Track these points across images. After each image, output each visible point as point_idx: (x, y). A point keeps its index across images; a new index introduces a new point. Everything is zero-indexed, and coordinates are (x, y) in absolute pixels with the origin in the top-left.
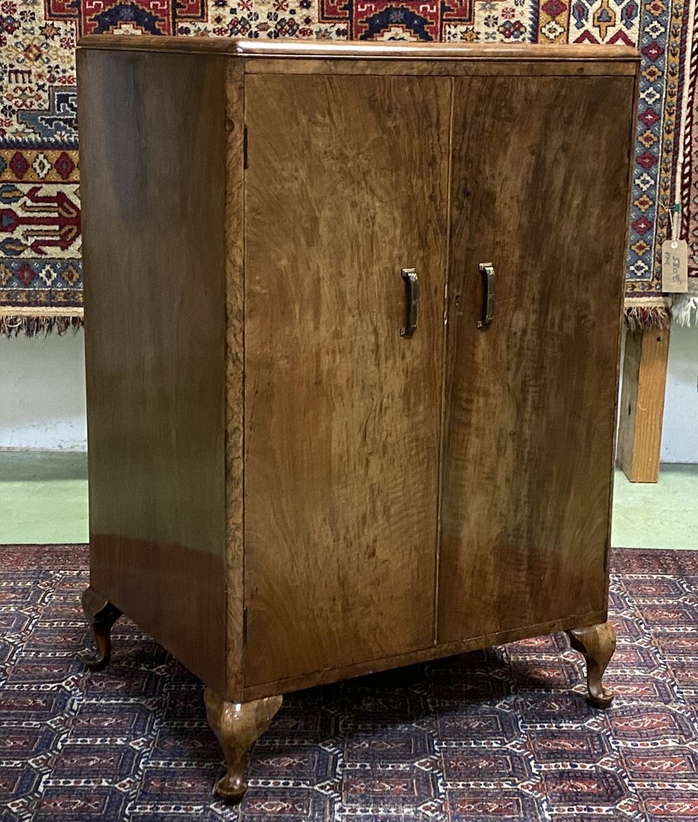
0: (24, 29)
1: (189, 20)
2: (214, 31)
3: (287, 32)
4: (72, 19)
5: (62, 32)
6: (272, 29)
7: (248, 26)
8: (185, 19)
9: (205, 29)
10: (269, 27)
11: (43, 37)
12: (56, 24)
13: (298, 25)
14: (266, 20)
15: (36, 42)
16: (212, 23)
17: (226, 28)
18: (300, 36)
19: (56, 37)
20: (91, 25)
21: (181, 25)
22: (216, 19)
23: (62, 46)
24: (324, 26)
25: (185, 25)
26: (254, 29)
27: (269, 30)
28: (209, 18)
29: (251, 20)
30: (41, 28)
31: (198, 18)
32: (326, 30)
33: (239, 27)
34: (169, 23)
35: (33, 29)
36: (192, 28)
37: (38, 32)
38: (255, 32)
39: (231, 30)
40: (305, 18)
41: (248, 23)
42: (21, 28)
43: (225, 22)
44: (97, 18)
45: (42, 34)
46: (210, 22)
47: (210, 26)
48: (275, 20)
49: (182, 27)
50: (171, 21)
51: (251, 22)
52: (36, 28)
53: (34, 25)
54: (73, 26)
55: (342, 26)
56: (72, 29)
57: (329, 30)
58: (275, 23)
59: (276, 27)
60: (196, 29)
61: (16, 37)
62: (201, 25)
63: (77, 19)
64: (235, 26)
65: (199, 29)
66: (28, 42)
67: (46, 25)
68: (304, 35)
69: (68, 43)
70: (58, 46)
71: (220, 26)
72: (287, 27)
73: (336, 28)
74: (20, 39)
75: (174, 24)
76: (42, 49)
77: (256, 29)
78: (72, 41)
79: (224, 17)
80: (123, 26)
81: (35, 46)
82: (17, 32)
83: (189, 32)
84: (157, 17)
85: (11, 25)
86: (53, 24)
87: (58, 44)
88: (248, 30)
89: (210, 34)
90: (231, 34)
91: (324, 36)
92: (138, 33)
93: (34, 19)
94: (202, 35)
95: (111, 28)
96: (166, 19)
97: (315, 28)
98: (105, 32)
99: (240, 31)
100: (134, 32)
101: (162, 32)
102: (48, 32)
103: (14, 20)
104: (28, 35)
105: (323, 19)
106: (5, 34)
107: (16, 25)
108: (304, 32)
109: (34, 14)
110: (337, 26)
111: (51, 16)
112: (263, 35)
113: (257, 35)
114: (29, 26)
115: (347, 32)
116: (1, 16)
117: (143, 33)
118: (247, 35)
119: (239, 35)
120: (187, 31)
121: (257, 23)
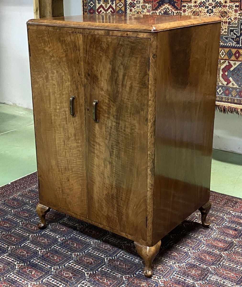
0: (137, 6)
1: (186, 2)
2: (194, 6)
3: (218, 6)
4: (150, 3)
5: (147, 7)
6: (214, 5)
7: (205, 4)
8: (185, 2)
9: (191, 6)
10: (213, 4)
11: (142, 9)
12: (146, 5)
13: (222, 4)
14: (212, 2)
15: (140, 11)
16: (193, 3)
17: (198, 5)
18: (223, 7)
19: (146, 9)
20: (156, 5)
21: (183, 4)
22: (195, 2)
23: (147, 12)
24: (231, 4)
25: (184, 4)
26: (207, 5)
27: (213, 6)
28: (192, 1)
29: (207, 2)
30: (141, 6)
31: (189, 2)
32: (232, 5)
33: (202, 4)
34: (179, 4)
35: (139, 6)
36: (187, 5)
37: (141, 7)
38: (208, 6)
39: (199, 6)
40: (225, 1)
41: (205, 3)
42: (136, 6)
43: (197, 3)
44: (157, 3)
45: (142, 8)
46: (192, 3)
47: (193, 4)
48: (215, 2)
49: (183, 5)
50: (180, 3)
51: (206, 3)
52: (140, 6)
53: (140, 5)
54: (151, 5)
55: (237, 4)
56: (150, 6)
57: (233, 6)
58: (215, 3)
59: (215, 4)
60: (188, 6)
61: (135, 9)
62: (190, 4)
63: (152, 3)
64: (201, 4)
65: (189, 6)
66: (138, 10)
67: (143, 5)
68: (224, 7)
69: (149, 11)
70: (146, 12)
71: (196, 4)
72: (219, 4)
73: (235, 5)
74: (136, 10)
75: (181, 4)
76: (142, 13)
77: (208, 5)
78: (150, 10)
79: (198, 1)
80: (165, 5)
81: (140, 12)
82: (135, 7)
83: (186, 6)
84: (176, 2)
85: (134, 5)
86: (145, 5)
87: (146, 11)
88: (205, 6)
89: (193, 7)
90: (199, 7)
91: (231, 7)
92: (170, 7)
93: (140, 3)
94: (190, 7)
95: (162, 6)
96: (179, 2)
97: (228, 5)
98: (160, 7)
99: (202, 6)
100: (168, 7)
101: (177, 7)
102: (144, 7)
103: (135, 4)
104: (138, 8)
105: (231, 1)
106: (132, 8)
107: (135, 5)
108: (224, 6)
109: (140, 1)
110: (236, 4)
111: (145, 2)
112: (210, 7)
113: (208, 7)
114: (138, 5)
115: (239, 6)
116: (131, 2)
117: (171, 7)
118: (205, 8)
119: (202, 7)
120: (185, 6)
121: (209, 3)
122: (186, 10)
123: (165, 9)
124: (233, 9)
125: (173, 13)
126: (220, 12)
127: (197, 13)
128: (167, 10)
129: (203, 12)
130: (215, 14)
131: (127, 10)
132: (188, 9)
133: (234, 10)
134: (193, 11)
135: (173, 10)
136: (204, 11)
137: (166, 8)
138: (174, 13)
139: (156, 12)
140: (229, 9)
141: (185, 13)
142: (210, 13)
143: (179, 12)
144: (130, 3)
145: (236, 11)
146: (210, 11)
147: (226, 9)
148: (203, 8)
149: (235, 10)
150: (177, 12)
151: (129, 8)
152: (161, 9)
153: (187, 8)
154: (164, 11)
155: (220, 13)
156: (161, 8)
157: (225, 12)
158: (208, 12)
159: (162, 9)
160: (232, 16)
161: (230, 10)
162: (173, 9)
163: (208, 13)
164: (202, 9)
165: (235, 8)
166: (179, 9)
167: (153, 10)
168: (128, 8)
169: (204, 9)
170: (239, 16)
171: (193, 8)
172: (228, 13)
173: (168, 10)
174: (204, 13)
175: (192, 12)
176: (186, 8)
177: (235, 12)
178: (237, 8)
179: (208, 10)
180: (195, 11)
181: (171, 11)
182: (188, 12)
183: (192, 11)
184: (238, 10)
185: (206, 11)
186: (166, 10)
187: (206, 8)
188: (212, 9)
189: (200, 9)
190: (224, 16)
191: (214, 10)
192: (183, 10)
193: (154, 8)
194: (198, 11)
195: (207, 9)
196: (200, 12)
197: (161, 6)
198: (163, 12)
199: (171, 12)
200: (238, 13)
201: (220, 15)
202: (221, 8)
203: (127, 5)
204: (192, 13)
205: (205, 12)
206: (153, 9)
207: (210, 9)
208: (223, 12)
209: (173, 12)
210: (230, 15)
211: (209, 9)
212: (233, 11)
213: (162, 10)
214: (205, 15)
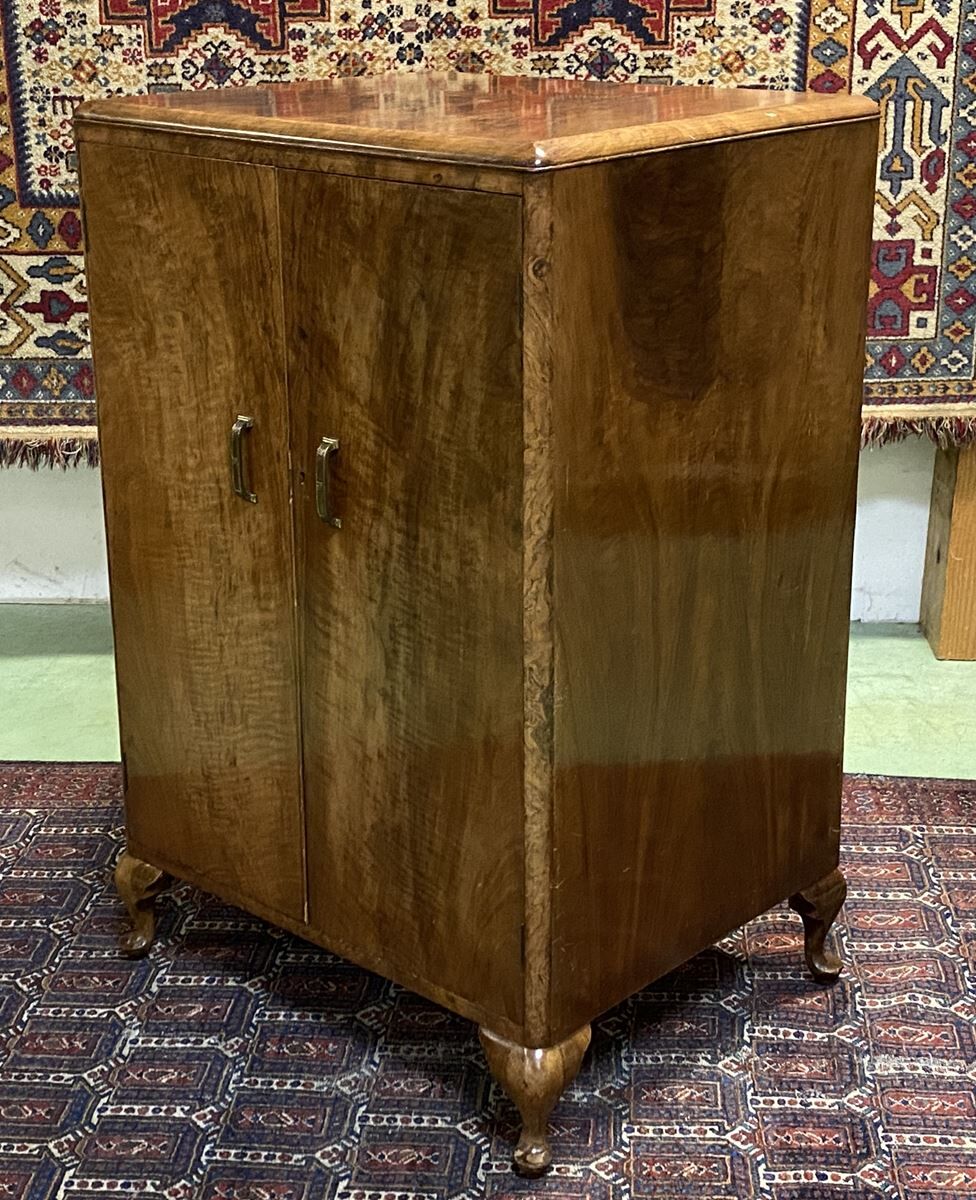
0: (71, 37)
1: (304, 19)
2: (340, 34)
3: (445, 32)
4: (138, 21)
5: (124, 40)
6: (423, 29)
7: (387, 26)
8: (298, 18)
9: (327, 32)
10: (418, 26)
11: (98, 49)
12: (117, 30)
13: (460, 22)
14: (415, 16)
15: (88, 56)
16: (336, 22)
17: (357, 28)
18: (463, 37)
19: (117, 49)
20: (165, 30)
21: (292, 26)
22: (342, 17)
23: (125, 60)
24: (496, 23)
25: (298, 26)
26: (397, 30)
27: (419, 31)
28: (333, 15)
29: (392, 16)
30: (95, 36)
31: (317, 15)
32: (500, 29)
33: (375, 26)
34: (275, 23)
35: (84, 37)
36: (308, 30)
37: (91, 41)
38: (399, 34)
39: (364, 32)
40: (470, 11)
41: (388, 21)
42: (67, 36)
43: (354, 21)
44: (172, 19)
45: (96, 44)
46: (333, 20)
47: (334, 26)
48: (427, 15)
49: (294, 30)
50: (278, 20)
51: (392, 20)
52: (89, 36)
53: (85, 31)
54: (141, 32)
55: (523, 23)
56: (139, 37)
57: (504, 29)
58: (427, 19)
59: (428, 26)
60: (314, 31)
61: (61, 48)
62: (321, 26)
63: (146, 22)
64: (369, 26)
65: (318, 32)
66: (78, 56)
67: (102, 31)
68: (468, 37)
69: (133, 57)
70: (120, 61)
71: (348, 27)
72: (444, 25)
73: (513, 26)
74: (66, 53)
75: (283, 24)
76: (98, 65)
77: (400, 30)
78: (139, 54)
79: (354, 12)
80: (210, 30)
81: (88, 62)
82: (62, 42)
83: (304, 35)
84: (258, 16)
85: (53, 32)
86: (111, 30)
87: (120, 58)
88: (387, 31)
89: (335, 38)
90: (364, 38)
91: (497, 37)
92: (231, 39)
93: (84, 23)
94: (322, 40)
95: (193, 33)
96: (270, 17)
97: (483, 25)
98: (185, 40)
99: (376, 33)
100: (225, 38)
101: (266, 37)
102: (105, 42)
103: (58, 25)
104: (77, 46)
105: (495, 12)
106: (46, 45)
107: (60, 32)
108: (468, 32)
109: (84, 15)
110: (516, 22)
111: (108, 17)
112: (410, 38)
113: (400, 39)
114: (78, 34)
115: (530, 31)
116: (38, 20)
117: (238, 40)
118: (386, 39)
119: (376, 38)
120: (301, 35)
121: (401, 20)
122: (306, 50)
123: (210, 46)
124: (505, 43)
125: (247, 63)
126: (454, 54)
127: (354, 64)
128: (221, 51)
129: (380, 58)
130: (434, 63)
131: (20, 54)
132: (315, 47)
133: (509, 47)
134: (339, 56)
135: (250, 53)
136: (386, 52)
137: (216, 44)
138: (252, 64)
139: (170, 61)
140: (489, 44)
141: (304, 63)
142: (410, 63)
143: (275, 58)
144: (32, 25)
145: (519, 51)
146: (409, 54)
147: (479, 45)
148: (381, 42)
149: (513, 47)
150: (265, 59)
151: (29, 46)
152: (191, 50)
153: (312, 43)
154: (209, 55)
155: (452, 61)
156: (192, 46)
157: (474, 54)
158: (400, 56)
159: (195, 50)
160: (503, 69)
161: (496, 49)
162: (247, 47)
163: (402, 61)
164: (375, 44)
165: (513, 39)
166: (274, 45)
167: (155, 52)
168: (23, 46)
169: (386, 45)
170: (533, 69)
171: (338, 43)
172: (487, 61)
173: (227, 54)
174: (387, 63)
175: (335, 57)
176: (306, 42)
177: (514, 55)
178: (525, 41)
179: (401, 49)
180: (346, 55)
181: (237, 54)
182: (317, 58)
183: (332, 54)
184: (526, 47)
185: (393, 54)
186: (214, 50)
187: (393, 42)
188: (419, 47)
189: (368, 45)
191: (425, 47)
192: (294, 50)
193: (158, 44)
194: (360, 54)
195: (396, 46)
196: (369, 59)
197: (190, 35)
198: (200, 62)
199: (240, 60)
200: (529, 57)
201: (452, 68)
202: (454, 41)
203: (19, 31)
204: (333, 64)
205: (388, 59)
206: (151, 51)
207: (411, 46)
208: (463, 55)
209: (249, 59)
210: (495, 65)
211: (404, 44)
212: (505, 51)
213: (196, 54)
214: (389, 68)
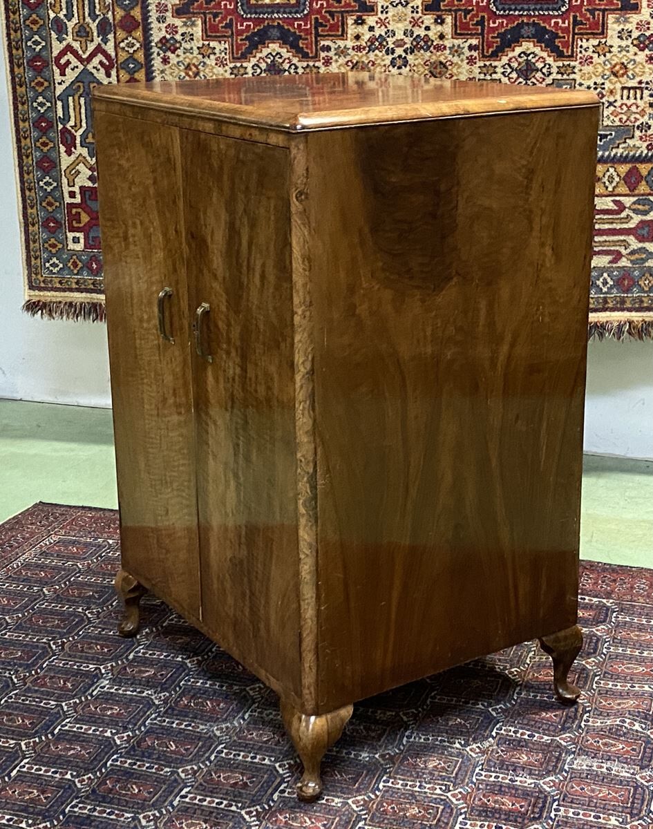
0: (184, 49)
1: (331, 38)
2: (353, 49)
3: (422, 47)
4: (226, 39)
5: (217, 51)
6: (408, 46)
7: (385, 43)
8: (326, 38)
9: (345, 47)
10: (405, 43)
11: (200, 57)
12: (212, 44)
13: (433, 41)
14: (403, 37)
15: (194, 61)
16: (351, 40)
17: (365, 45)
18: (434, 51)
19: (212, 56)
20: (241, 44)
21: (322, 43)
22: (355, 37)
23: (216, 64)
24: (456, 42)
25: (326, 43)
27: (405, 47)
28: (349, 36)
29: (388, 37)
30: (198, 48)
31: (339, 36)
32: (459, 46)
33: (377, 43)
34: (312, 41)
35: (192, 48)
36: (333, 46)
37: (196, 51)
38: (392, 48)
39: (369, 47)
40: (439, 34)
41: (385, 40)
42: (182, 48)
43: (363, 40)
44: (247, 38)
45: (199, 54)
46: (349, 40)
47: (350, 43)
48: (411, 37)
49: (323, 45)
50: (314, 39)
51: (388, 39)
52: (195, 48)
53: (193, 45)
54: (227, 46)
55: (474, 42)
56: (226, 49)
57: (462, 46)
58: (412, 39)
59: (411, 43)
60: (336, 46)
61: (178, 56)
62: (341, 43)
63: (230, 39)
64: (373, 43)
65: (339, 47)
66: (188, 61)
67: (203, 45)
68: (437, 51)
69: (222, 62)
70: (213, 64)
71: (358, 44)
72: (422, 43)
73: (467, 45)
74: (181, 59)
75: (317, 42)
76: (200, 67)
77: (393, 46)
78: (226, 60)
79: (363, 34)
80: (270, 45)
81: (194, 65)
82: (179, 52)
83: (330, 49)
84: (301, 36)
85: (173, 45)
86: (209, 44)
87: (214, 63)
88: (385, 47)
89: (350, 51)
90: (369, 51)
91: (456, 51)
92: (284, 51)
93: (192, 39)
94: (342, 52)
95: (260, 47)
96: (309, 37)
97: (448, 43)
98: (254, 51)
99: (377, 48)
100: (280, 50)
101: (306, 50)
102: (205, 52)
103: (176, 41)
104: (188, 54)
105: (456, 35)
106: (169, 54)
107: (178, 45)
108: (438, 48)
109: (192, 35)
110: (469, 41)
111: (207, 36)
112: (399, 51)
113: (393, 52)
114: (188, 46)
115: (478, 46)
116: (164, 37)
117: (288, 52)
118: (384, 52)
119: (377, 52)
120: (328, 49)
121: (394, 39)
122: (331, 58)
123: (270, 56)
124: (462, 56)
125: (293, 67)
126: (428, 63)
127: (362, 67)
128: (277, 59)
129: (379, 65)
130: (415, 68)
131: (153, 59)
132: (337, 57)
133: (465, 58)
134: (352, 63)
135: (295, 60)
136: (383, 60)
137: (274, 54)
138: (296, 68)
139: (245, 65)
140: (451, 56)
141: (330, 68)
142: (399, 68)
143: (311, 64)
144: (161, 40)
145: (471, 61)
146: (399, 62)
147: (444, 57)
148: (380, 54)
149: (467, 58)
150: (305, 64)
151: (159, 54)
152: (258, 58)
153: (336, 54)
154: (269, 61)
155: (427, 67)
156: (259, 55)
157: (441, 63)
158: (393, 63)
159: (260, 58)
160: (460, 73)
161: (456, 60)
162: (293, 56)
163: (394, 67)
164: (376, 55)
165: (467, 53)
166: (310, 55)
167: (235, 59)
168: (155, 54)
169: (383, 56)
170: (480, 73)
171: (352, 54)
172: (450, 67)
173: (281, 61)
174: (384, 68)
175: (350, 64)
176: (331, 54)
177: (468, 63)
178: (475, 54)
179: (393, 59)
180: (357, 62)
181: (287, 61)
182: (339, 64)
183: (348, 62)
184: (475, 58)
185: (388, 62)
186: (272, 58)
187: (388, 54)
188: (405, 57)
189: (372, 56)
190: (440, 73)
191: (410, 57)
192: (323, 58)
193: (237, 54)
194: (367, 62)
195: (390, 57)
196: (373, 65)
197: (257, 49)
198: (263, 66)
199: (288, 65)
200: (478, 65)
201: (427, 72)
202: (428, 54)
203: (153, 44)
204: (349, 68)
205: (385, 65)
206: (233, 58)
207: (400, 56)
208: (434, 63)
209: (295, 65)
210: (455, 71)
211: (396, 55)
212: (462, 61)
213: (261, 61)
214: (385, 71)
